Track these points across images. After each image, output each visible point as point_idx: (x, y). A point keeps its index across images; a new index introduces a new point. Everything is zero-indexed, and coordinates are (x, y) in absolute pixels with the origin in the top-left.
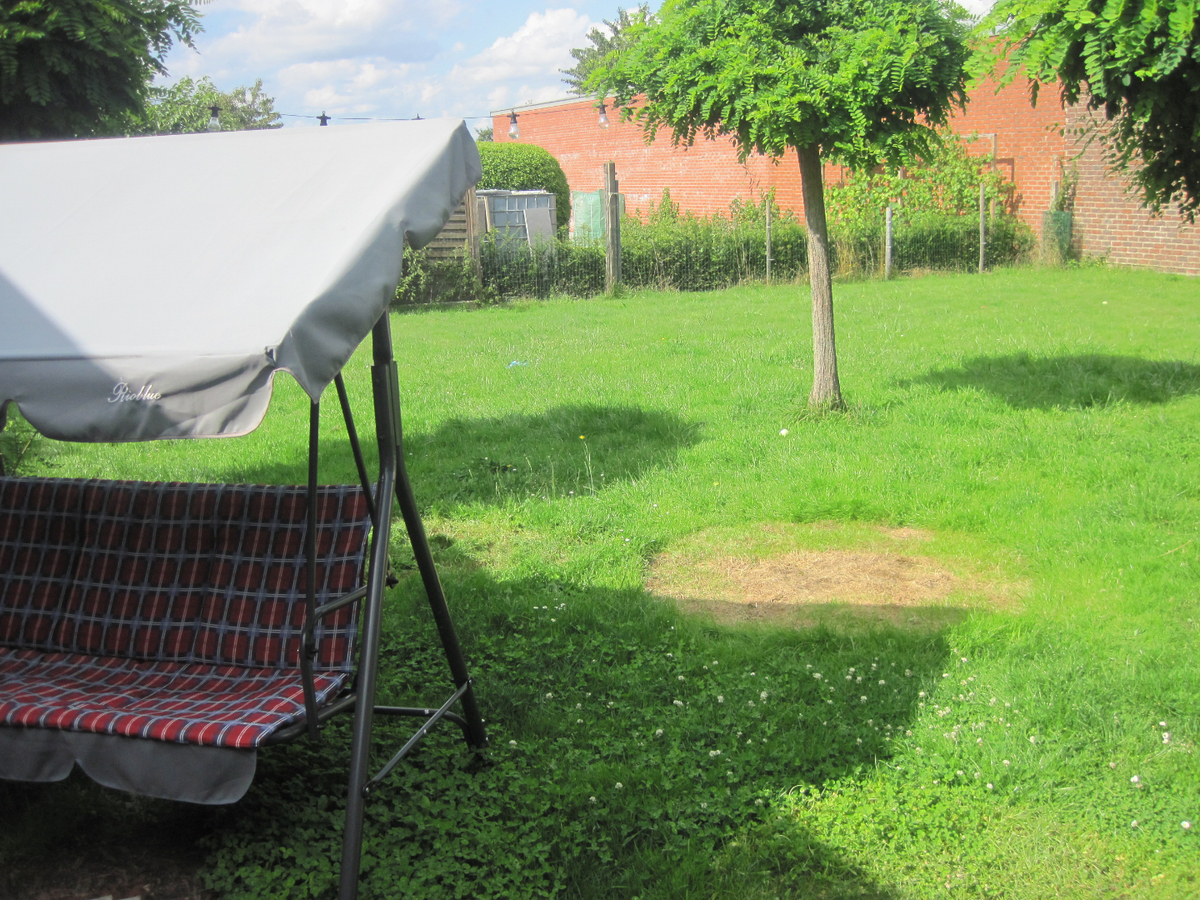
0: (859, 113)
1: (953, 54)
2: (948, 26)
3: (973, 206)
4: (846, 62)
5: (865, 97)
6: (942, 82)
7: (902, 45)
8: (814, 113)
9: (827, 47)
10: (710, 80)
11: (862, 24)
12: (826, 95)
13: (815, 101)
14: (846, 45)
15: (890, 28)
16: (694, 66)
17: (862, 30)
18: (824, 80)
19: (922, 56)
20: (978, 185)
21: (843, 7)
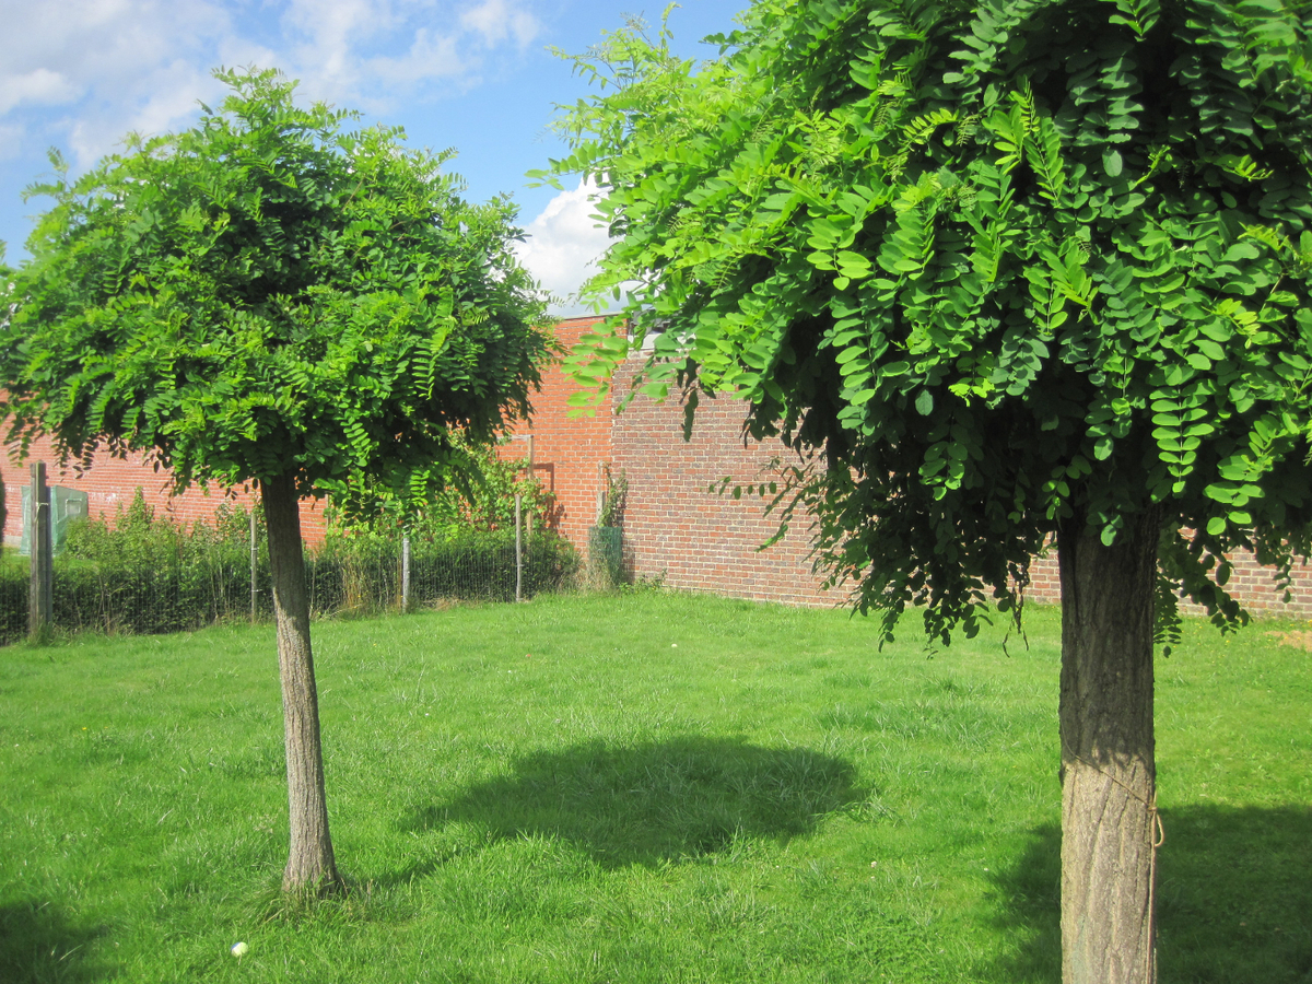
0: (358, 429)
1: (508, 338)
2: (501, 293)
3: (507, 519)
4: (337, 343)
5: (368, 402)
6: (493, 379)
7: (430, 321)
8: (282, 425)
9: (308, 317)
10: (106, 363)
11: (365, 283)
12: (302, 396)
13: (282, 406)
14: (338, 316)
15: (410, 291)
16: (79, 338)
17: (364, 292)
18: (299, 371)
19: (461, 340)
20: (513, 495)
21: (336, 255)
